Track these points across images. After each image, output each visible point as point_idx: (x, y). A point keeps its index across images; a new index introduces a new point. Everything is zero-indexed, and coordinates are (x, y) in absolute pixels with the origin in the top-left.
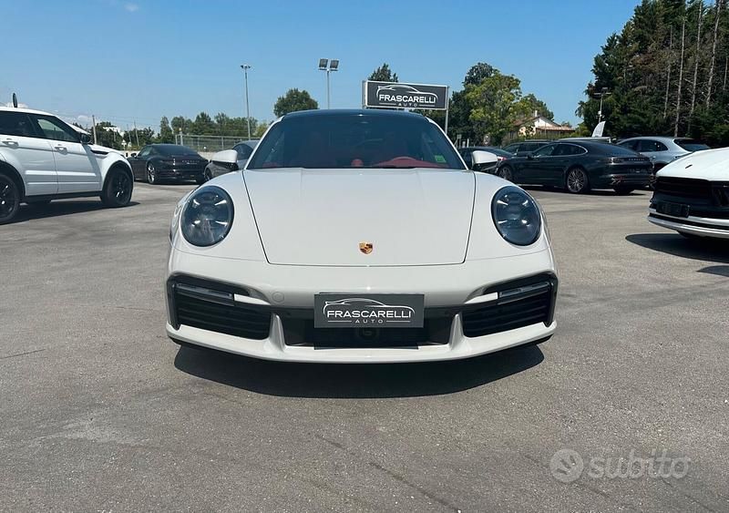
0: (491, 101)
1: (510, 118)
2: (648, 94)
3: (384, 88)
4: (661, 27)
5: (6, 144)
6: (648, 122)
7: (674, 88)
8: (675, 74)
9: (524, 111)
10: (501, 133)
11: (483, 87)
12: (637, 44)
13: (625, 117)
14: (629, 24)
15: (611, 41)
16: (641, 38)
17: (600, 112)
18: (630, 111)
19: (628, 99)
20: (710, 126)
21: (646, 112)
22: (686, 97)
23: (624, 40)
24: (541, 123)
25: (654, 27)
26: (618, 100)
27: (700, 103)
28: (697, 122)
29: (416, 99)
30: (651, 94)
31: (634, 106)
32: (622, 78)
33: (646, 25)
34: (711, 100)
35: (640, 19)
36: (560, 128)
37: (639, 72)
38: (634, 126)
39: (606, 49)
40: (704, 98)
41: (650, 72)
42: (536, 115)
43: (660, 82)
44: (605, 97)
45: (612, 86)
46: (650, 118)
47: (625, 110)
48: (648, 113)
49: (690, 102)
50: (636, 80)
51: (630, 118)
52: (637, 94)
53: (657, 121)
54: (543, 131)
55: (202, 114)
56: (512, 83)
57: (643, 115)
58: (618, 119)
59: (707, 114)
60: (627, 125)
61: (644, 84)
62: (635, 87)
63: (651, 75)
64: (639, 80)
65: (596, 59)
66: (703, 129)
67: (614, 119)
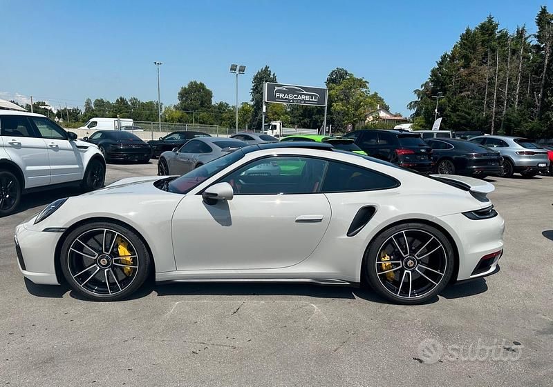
0: (347, 97)
1: (361, 110)
2: (471, 98)
3: (279, 88)
4: (480, 49)
5: (12, 145)
6: (472, 119)
7: (490, 94)
8: (491, 84)
9: (371, 105)
10: (355, 121)
11: (342, 87)
12: (463, 61)
13: (455, 114)
14: (456, 46)
15: (444, 58)
16: (465, 57)
17: (436, 110)
18: (458, 110)
19: (457, 101)
20: (518, 124)
21: (470, 111)
22: (500, 102)
23: (453, 58)
24: (383, 114)
25: (474, 49)
26: (449, 101)
27: (511, 106)
28: (509, 120)
29: (303, 97)
30: (474, 98)
31: (461, 107)
32: (452, 86)
33: (469, 48)
34: (518, 105)
35: (464, 43)
36: (396, 118)
37: (465, 82)
38: (462, 121)
39: (440, 64)
40: (513, 103)
41: (472, 82)
42: (378, 108)
43: (481, 90)
44: (439, 99)
45: (445, 91)
46: (473, 116)
47: (454, 110)
48: (473, 112)
49: (503, 106)
50: (462, 87)
51: (458, 115)
52: (463, 98)
53: (479, 118)
54: (384, 119)
55: (121, 98)
56: (362, 84)
57: (469, 114)
58: (450, 116)
59: (515, 115)
60: (457, 120)
61: (468, 91)
62: (461, 92)
63: (473, 84)
64: (464, 87)
65: (433, 71)
66: (513, 125)
67: (446, 116)
